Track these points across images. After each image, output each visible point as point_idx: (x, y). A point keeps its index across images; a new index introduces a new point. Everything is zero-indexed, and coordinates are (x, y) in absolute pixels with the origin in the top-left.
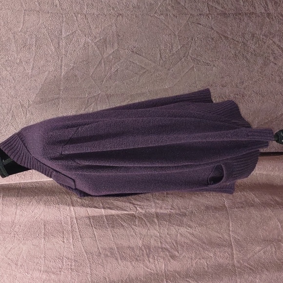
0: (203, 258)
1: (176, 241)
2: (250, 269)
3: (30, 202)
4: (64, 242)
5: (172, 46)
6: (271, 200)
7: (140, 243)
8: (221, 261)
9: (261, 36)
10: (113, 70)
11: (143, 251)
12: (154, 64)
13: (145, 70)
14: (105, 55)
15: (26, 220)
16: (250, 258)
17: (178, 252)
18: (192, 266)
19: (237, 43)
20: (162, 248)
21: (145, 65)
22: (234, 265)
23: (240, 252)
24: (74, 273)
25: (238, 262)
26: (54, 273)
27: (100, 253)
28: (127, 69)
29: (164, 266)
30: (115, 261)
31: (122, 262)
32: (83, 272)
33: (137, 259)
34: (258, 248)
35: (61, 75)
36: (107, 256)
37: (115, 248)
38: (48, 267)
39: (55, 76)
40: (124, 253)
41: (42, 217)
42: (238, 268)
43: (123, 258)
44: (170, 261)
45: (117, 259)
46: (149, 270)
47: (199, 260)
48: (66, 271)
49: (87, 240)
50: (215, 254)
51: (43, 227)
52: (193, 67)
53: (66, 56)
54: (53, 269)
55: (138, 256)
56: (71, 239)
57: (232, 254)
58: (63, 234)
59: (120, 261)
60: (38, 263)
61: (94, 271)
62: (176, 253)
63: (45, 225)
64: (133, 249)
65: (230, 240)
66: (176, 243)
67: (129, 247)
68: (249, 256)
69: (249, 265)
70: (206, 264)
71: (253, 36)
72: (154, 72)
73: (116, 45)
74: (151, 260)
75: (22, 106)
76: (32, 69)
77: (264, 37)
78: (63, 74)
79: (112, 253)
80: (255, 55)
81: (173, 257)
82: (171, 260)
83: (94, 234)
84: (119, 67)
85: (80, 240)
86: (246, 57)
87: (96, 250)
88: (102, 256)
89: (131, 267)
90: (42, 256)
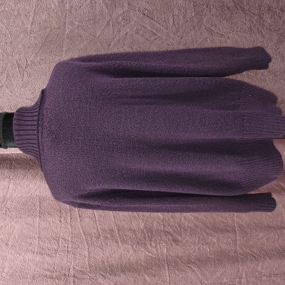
0: (207, 244)
1: (180, 224)
2: (253, 256)
3: (25, 176)
4: (61, 221)
5: (186, 12)
6: (277, 185)
7: (142, 225)
8: (223, 246)
9: (278, 10)
10: (123, 33)
11: (145, 234)
12: (166, 31)
13: (156, 36)
14: (114, 16)
15: (19, 195)
16: (253, 245)
17: (181, 237)
18: (195, 251)
19: (252, 15)
20: (164, 232)
21: (157, 30)
22: (236, 252)
23: (243, 238)
24: (71, 256)
25: (241, 248)
26: (48, 255)
27: (99, 234)
28: (137, 33)
29: (165, 250)
30: (115, 244)
31: (123, 245)
32: (80, 254)
33: (138, 243)
34: (261, 234)
35: (64, 34)
36: (107, 238)
37: (116, 230)
38: (43, 249)
39: (57, 35)
40: (125, 235)
41: (37, 193)
42: (240, 254)
43: (124, 241)
44: (172, 245)
45: (117, 242)
46: (150, 254)
47: (202, 246)
48: (61, 254)
49: (87, 220)
50: (218, 240)
51: (38, 204)
52: (206, 38)
53: (70, 11)
54: (47, 251)
55: (140, 240)
56: (69, 218)
57: (236, 241)
58: (61, 212)
59: (120, 244)
60: (31, 243)
61: (92, 254)
62: (179, 238)
63: (40, 203)
64: (134, 231)
65: (235, 226)
66: (180, 227)
67: (130, 229)
68: (251, 243)
69: (252, 252)
70: (208, 249)
71: (269, 9)
72: (166, 40)
73: (126, 5)
74: (153, 244)
75: (19, 66)
76: (32, 24)
77: (280, 11)
78: (66, 33)
79: (112, 235)
80: (270, 30)
81: (176, 241)
82: (174, 244)
83: (94, 214)
84: (128, 30)
85: (79, 221)
86: (261, 31)
87: (95, 231)
88: (102, 238)
89: (131, 251)
90: (36, 236)
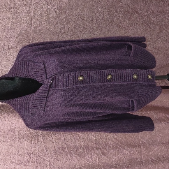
0: (123, 155)
1: (106, 143)
2: (152, 161)
3: (8, 116)
4: (31, 143)
5: (104, 15)
6: (164, 117)
7: (82, 144)
8: (133, 156)
9: (158, 13)
10: (66, 28)
11: (84, 150)
12: (92, 26)
13: (86, 30)
14: (61, 18)
15: (5, 128)
16: (151, 155)
17: (107, 151)
18: (116, 159)
19: (143, 16)
20: (96, 148)
21: (87, 26)
22: (141, 159)
23: (145, 150)
24: (38, 165)
25: (144, 157)
26: (24, 165)
27: (56, 151)
28: (75, 28)
29: (97, 159)
30: (66, 157)
31: (71, 157)
32: (44, 164)
33: (80, 155)
34: (156, 148)
35: (31, 30)
36: (61, 153)
37: (66, 147)
38: (21, 161)
39: (27, 30)
40: (72, 151)
41: (17, 126)
42: (144, 161)
43: (71, 155)
44: (101, 156)
45: (67, 155)
46: (88, 162)
47: (120, 156)
48: (32, 164)
49: (48, 142)
50: (130, 152)
51: (17, 133)
52: (117, 30)
53: (34, 16)
54: (23, 162)
55: (81, 153)
56: (37, 141)
57: (141, 152)
58: (31, 137)
59: (69, 156)
60: (13, 158)
61: (52, 164)
62: (106, 151)
63: (18, 132)
64: (78, 148)
65: (140, 143)
66: (106, 145)
67: (75, 147)
68: (151, 153)
69: (151, 159)
70: (124, 158)
71: (153, 12)
72: (92, 31)
73: (68, 12)
74: (89, 156)
75: (4, 49)
76: (11, 24)
77: (160, 14)
78: (32, 29)
79: (64, 151)
80: (154, 24)
81: (104, 154)
83: (52, 138)
84: (70, 27)
85: (43, 142)
86: (149, 25)
87: (53, 149)
88: (57, 153)
89: (76, 161)
90: (16, 153)
